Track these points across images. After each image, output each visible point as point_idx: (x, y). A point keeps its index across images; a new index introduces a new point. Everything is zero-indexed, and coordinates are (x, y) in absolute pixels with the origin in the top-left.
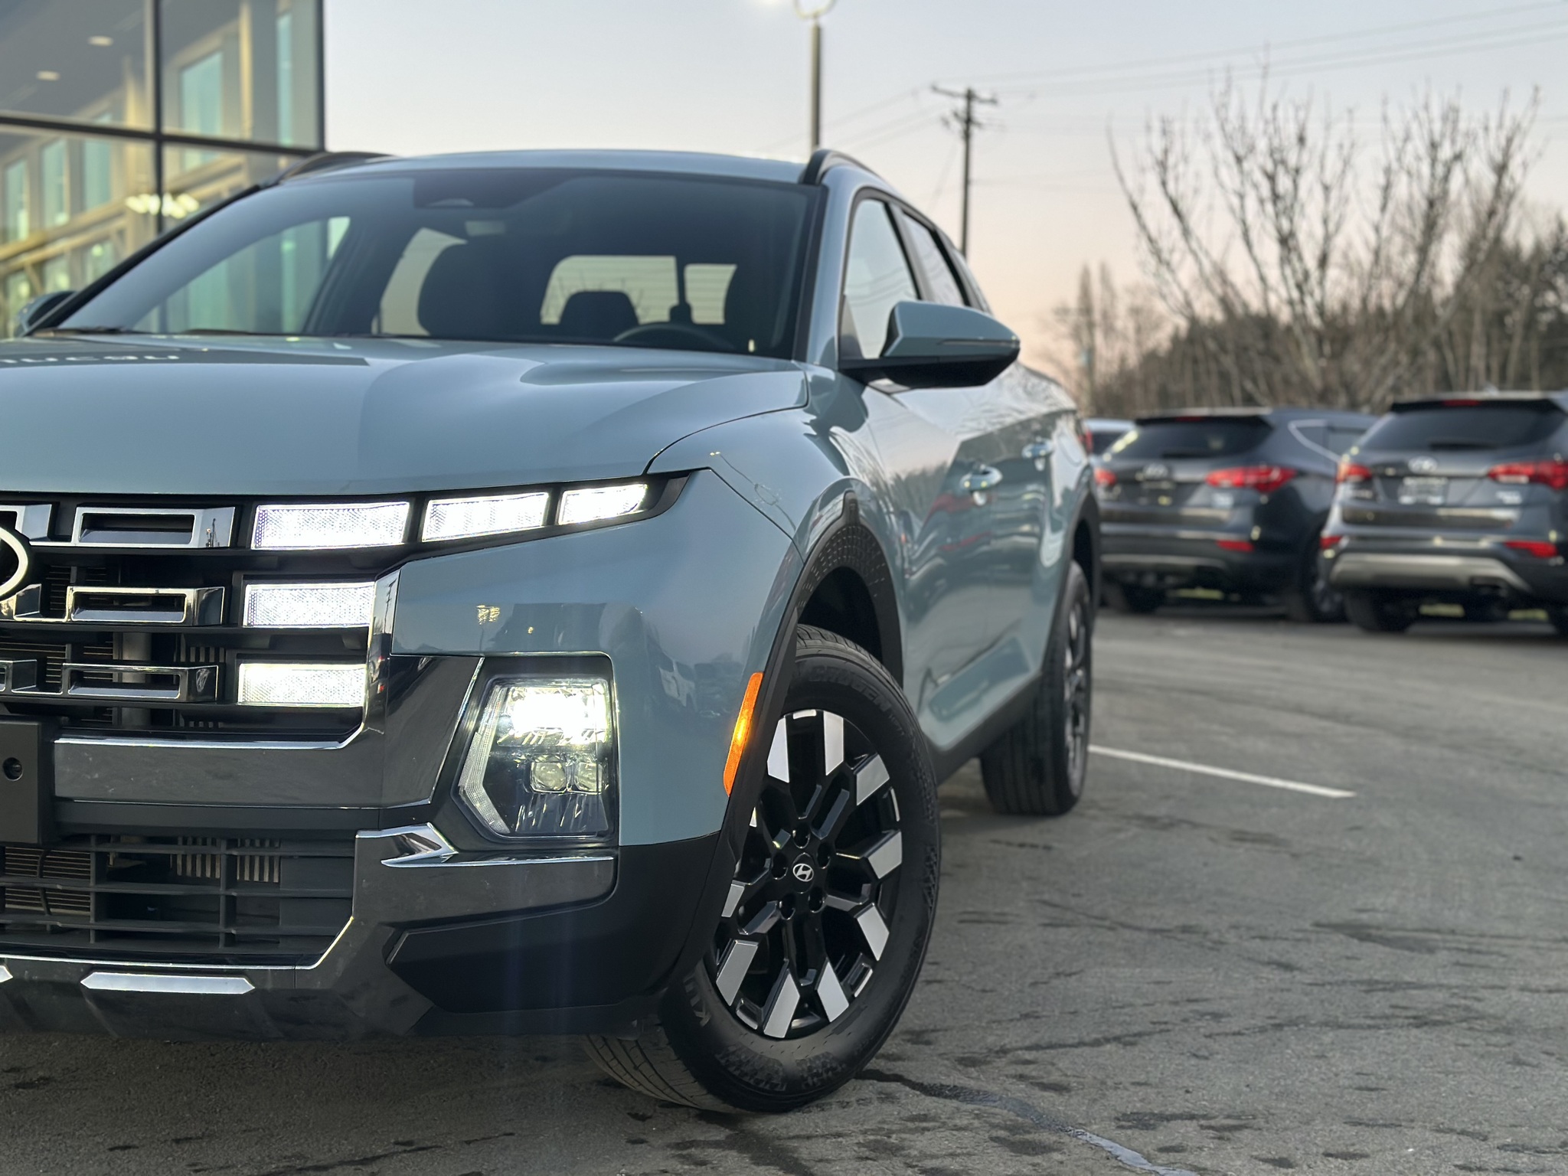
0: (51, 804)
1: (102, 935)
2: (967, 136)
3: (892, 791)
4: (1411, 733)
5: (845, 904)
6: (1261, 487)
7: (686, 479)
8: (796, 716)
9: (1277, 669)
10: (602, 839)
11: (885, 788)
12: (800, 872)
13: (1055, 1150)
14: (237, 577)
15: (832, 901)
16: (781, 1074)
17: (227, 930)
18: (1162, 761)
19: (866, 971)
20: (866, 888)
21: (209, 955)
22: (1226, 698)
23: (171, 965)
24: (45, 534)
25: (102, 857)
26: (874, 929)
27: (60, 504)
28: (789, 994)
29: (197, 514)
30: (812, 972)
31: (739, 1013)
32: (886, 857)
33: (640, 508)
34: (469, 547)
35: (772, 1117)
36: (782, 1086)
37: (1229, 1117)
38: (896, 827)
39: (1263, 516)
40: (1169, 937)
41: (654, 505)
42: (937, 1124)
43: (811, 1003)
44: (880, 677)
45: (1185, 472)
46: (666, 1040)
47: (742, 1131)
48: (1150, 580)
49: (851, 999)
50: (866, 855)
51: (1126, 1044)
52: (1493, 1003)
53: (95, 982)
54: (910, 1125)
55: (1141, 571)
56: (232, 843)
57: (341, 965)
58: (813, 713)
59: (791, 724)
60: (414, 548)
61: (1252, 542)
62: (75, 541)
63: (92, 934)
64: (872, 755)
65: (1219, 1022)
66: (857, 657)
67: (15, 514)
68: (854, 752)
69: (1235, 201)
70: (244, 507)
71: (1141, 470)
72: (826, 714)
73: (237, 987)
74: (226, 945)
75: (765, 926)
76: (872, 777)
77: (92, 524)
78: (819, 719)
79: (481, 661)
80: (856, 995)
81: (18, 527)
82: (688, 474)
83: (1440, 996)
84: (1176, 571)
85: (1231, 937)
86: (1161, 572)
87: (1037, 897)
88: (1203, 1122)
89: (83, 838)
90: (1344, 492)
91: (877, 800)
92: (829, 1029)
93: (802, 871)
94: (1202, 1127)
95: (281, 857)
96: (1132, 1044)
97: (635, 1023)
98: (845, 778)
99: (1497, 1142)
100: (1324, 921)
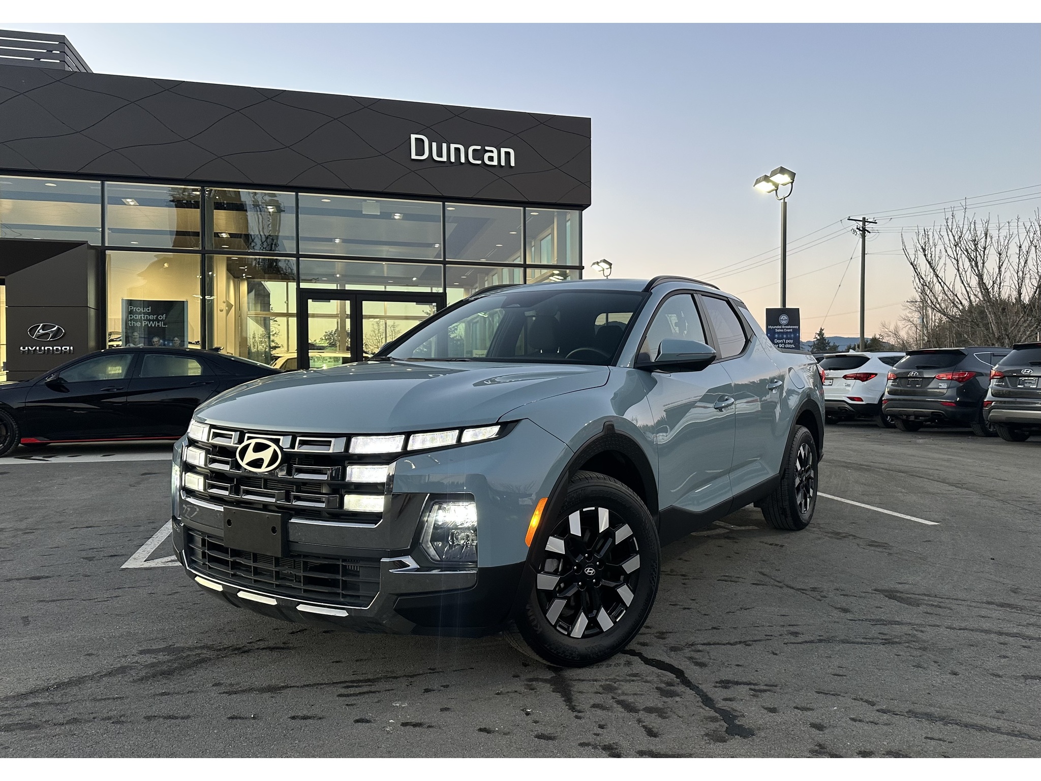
0: (287, 543)
1: (305, 591)
2: (864, 237)
3: (634, 538)
4: (988, 494)
5: (613, 584)
6: (958, 380)
7: (516, 423)
8: (584, 510)
9: (948, 460)
10: (474, 564)
11: (631, 537)
12: (588, 571)
13: (678, 696)
14: (346, 462)
15: (604, 582)
16: (577, 653)
17: (342, 592)
18: (863, 505)
19: (622, 611)
20: (622, 577)
21: (333, 601)
22: (912, 474)
23: (322, 604)
24: (289, 446)
25: (305, 563)
26: (626, 594)
27: (294, 436)
28: (582, 622)
29: (333, 440)
30: (595, 612)
31: (558, 628)
32: (632, 565)
33: (496, 435)
34: (424, 452)
35: (575, 669)
36: (578, 658)
37: (766, 685)
38: (637, 553)
39: (960, 392)
40: (803, 593)
41: (501, 434)
42: (639, 678)
43: (593, 623)
44: (627, 493)
45: (927, 374)
46: (523, 638)
47: (559, 675)
48: (912, 418)
49: (615, 622)
50: (621, 564)
51: (747, 645)
52: (929, 635)
53: (300, 608)
54: (628, 678)
55: (908, 415)
56: (344, 560)
57: (376, 608)
58: (593, 508)
59: (582, 513)
60: (405, 453)
61: (956, 402)
62: (296, 450)
63: (302, 590)
64: (624, 524)
65: (796, 637)
66: (615, 485)
67: (279, 439)
68: (615, 523)
69: (955, 262)
70: (349, 437)
71: (908, 373)
72: (600, 509)
73: (343, 614)
74: (342, 598)
75: (570, 593)
76: (623, 533)
77: (303, 443)
78: (596, 511)
79: (429, 494)
80: (617, 620)
81: (281, 444)
82: (518, 421)
83: (906, 629)
84: (923, 415)
85: (831, 595)
86: (917, 416)
87: (760, 570)
88: (752, 687)
89: (299, 556)
90: (994, 382)
91: (627, 542)
92: (604, 634)
93: (590, 571)
94: (751, 689)
95: (360, 567)
96: (749, 645)
97: (501, 633)
98: (610, 533)
99: (878, 708)
100: (880, 588)
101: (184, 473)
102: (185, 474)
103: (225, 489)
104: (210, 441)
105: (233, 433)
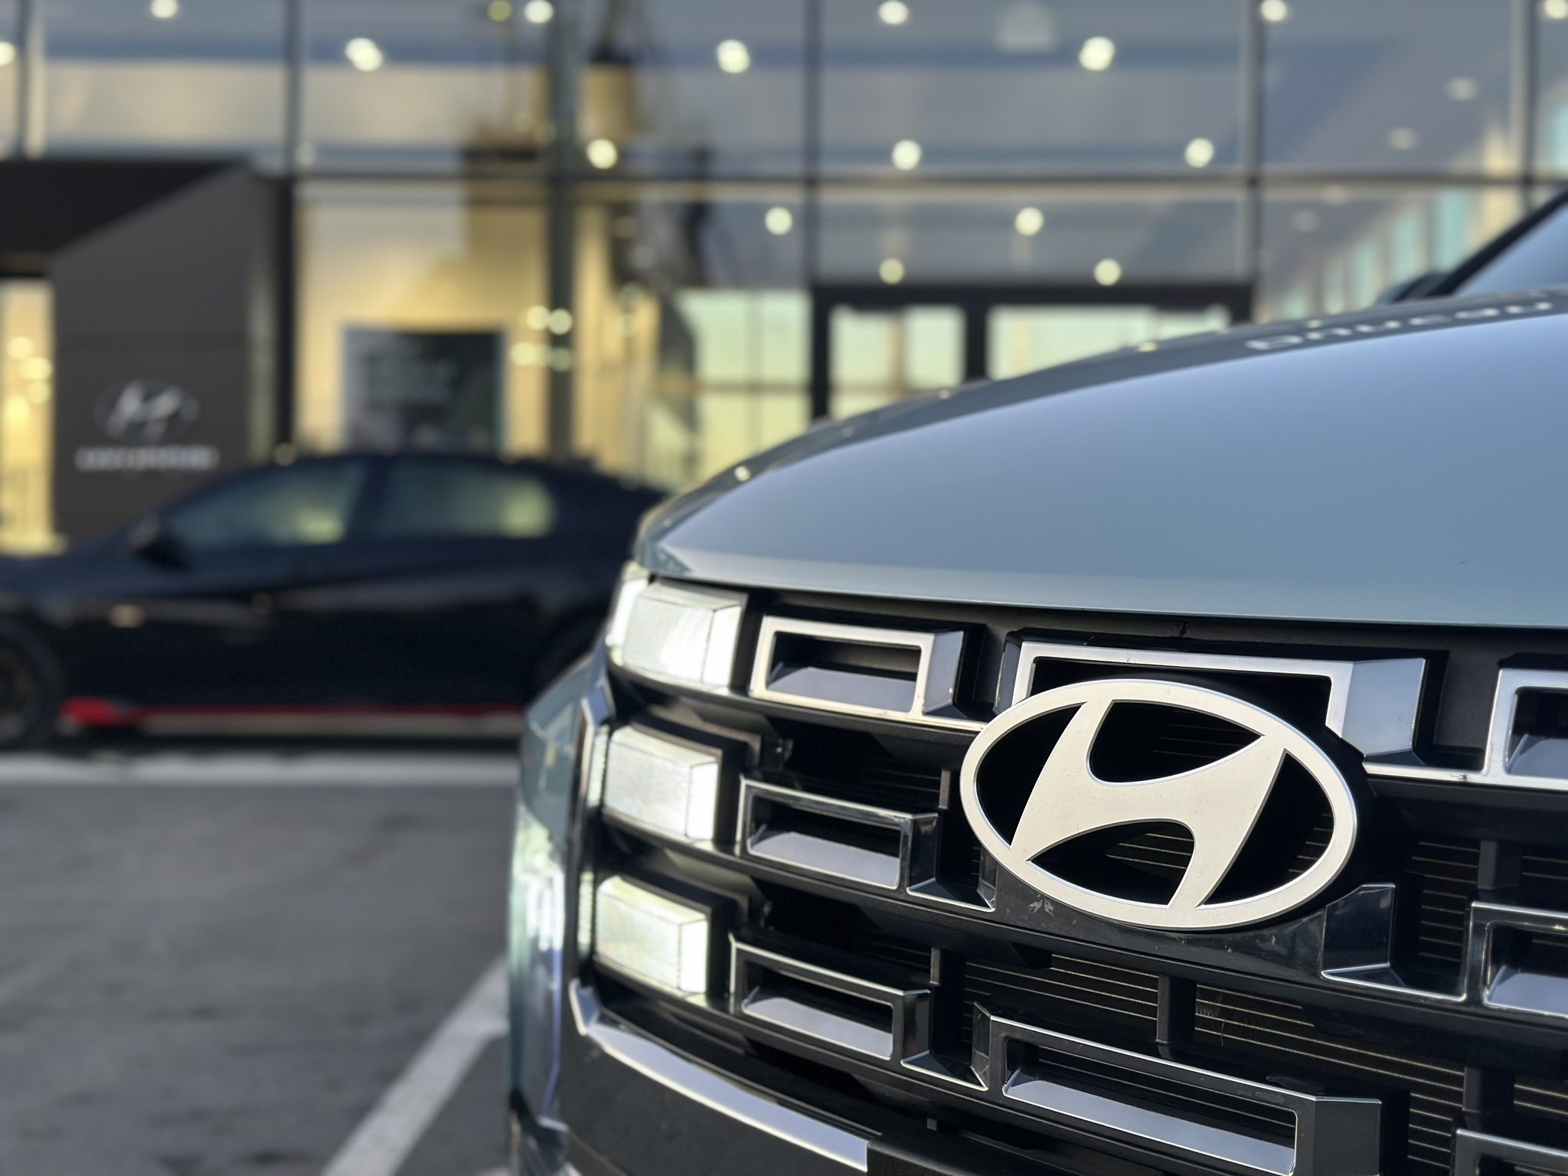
62: (1494, 771)
67: (1324, 683)
81: (1334, 721)
101: (587, 877)
102: (596, 883)
103: (872, 1014)
104: (759, 688)
105: (923, 641)
